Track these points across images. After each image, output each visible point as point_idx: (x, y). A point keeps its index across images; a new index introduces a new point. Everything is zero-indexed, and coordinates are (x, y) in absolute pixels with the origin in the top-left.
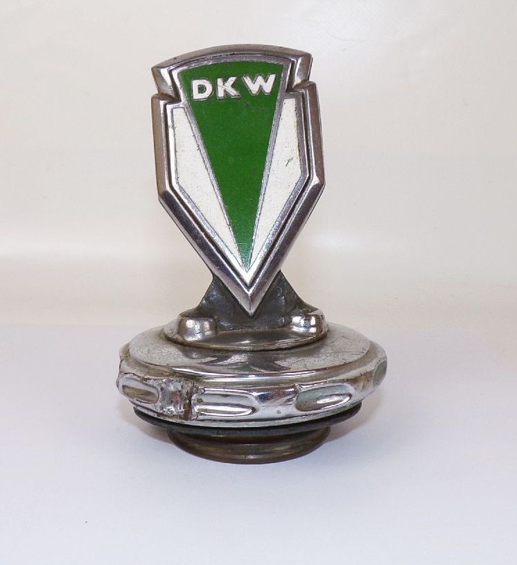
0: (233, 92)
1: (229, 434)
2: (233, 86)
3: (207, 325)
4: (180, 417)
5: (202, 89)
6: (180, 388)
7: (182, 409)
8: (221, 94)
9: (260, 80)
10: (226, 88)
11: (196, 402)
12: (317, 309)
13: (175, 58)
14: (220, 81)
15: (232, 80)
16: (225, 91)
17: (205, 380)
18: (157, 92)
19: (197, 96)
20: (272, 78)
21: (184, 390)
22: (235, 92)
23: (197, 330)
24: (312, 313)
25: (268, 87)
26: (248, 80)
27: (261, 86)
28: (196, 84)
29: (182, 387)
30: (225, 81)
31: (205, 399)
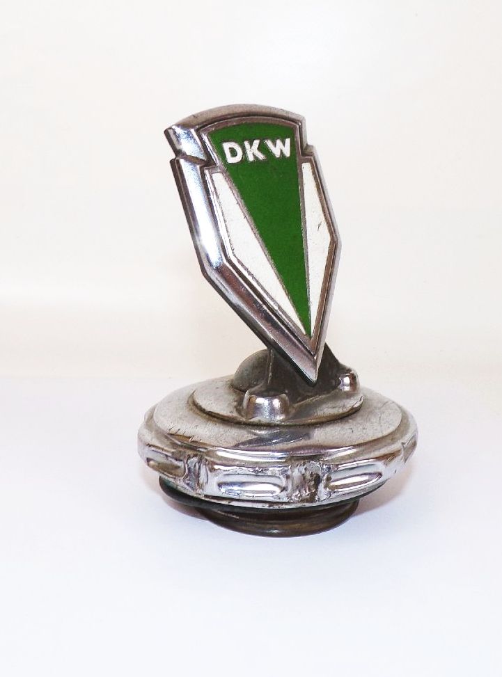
0: (261, 156)
2: (259, 149)
4: (307, 501)
5: (233, 152)
6: (303, 471)
7: (308, 492)
8: (251, 158)
9: (279, 143)
10: (253, 151)
16: (254, 154)
17: (327, 458)
20: (288, 141)
21: (308, 472)
22: (263, 156)
25: (287, 151)
26: (269, 143)
27: (281, 150)
28: (227, 146)
29: (306, 469)
30: (251, 144)
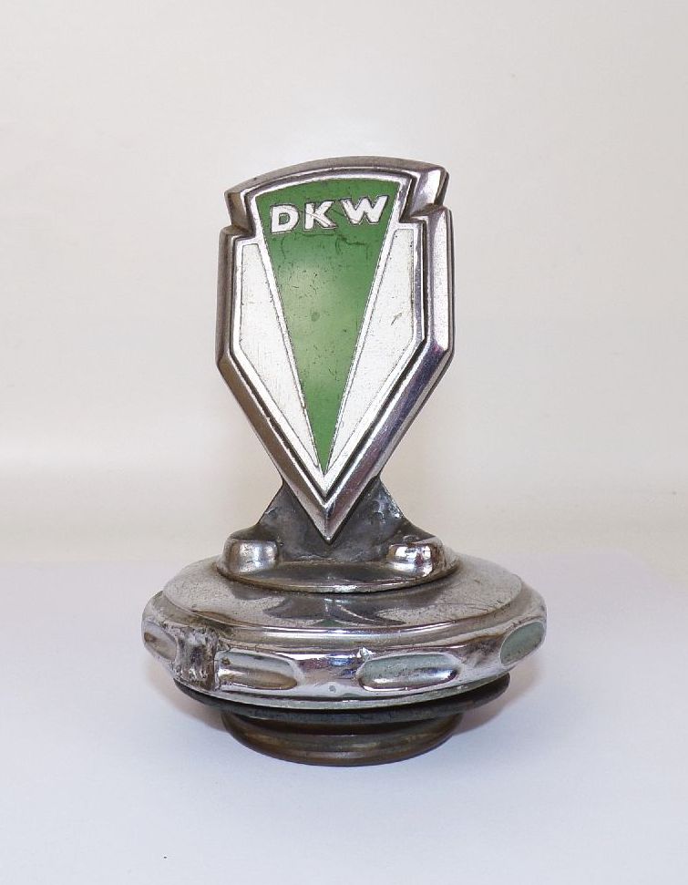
0: (326, 222)
1: (272, 717)
2: (326, 214)
3: (270, 550)
5: (284, 219)
7: (205, 674)
8: (309, 225)
9: (365, 204)
10: (317, 215)
11: (220, 663)
12: (432, 536)
13: (255, 179)
14: (309, 208)
15: (326, 205)
16: (315, 221)
18: (229, 223)
19: (276, 228)
20: (382, 201)
21: (208, 645)
22: (329, 222)
23: (255, 557)
24: (426, 541)
25: (374, 215)
26: (348, 206)
27: (365, 214)
30: (316, 207)
31: (234, 661)
